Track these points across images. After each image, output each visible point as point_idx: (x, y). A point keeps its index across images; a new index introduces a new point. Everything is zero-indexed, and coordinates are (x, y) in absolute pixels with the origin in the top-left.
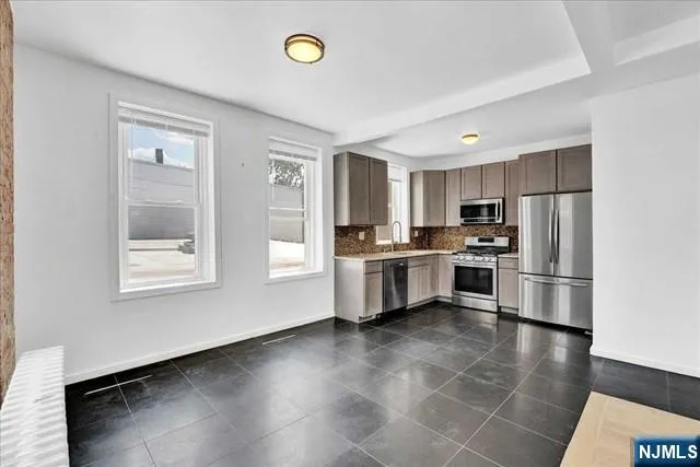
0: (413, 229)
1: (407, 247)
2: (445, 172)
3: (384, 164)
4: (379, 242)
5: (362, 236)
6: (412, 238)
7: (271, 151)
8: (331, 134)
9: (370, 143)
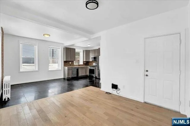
0: (84, 62)
1: (82, 65)
2: (89, 50)
3: (75, 49)
4: (75, 64)
5: (70, 63)
6: (84, 63)
7: (49, 47)
8: (63, 44)
9: (73, 45)
